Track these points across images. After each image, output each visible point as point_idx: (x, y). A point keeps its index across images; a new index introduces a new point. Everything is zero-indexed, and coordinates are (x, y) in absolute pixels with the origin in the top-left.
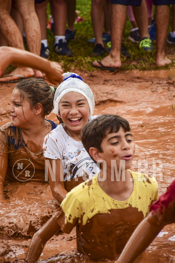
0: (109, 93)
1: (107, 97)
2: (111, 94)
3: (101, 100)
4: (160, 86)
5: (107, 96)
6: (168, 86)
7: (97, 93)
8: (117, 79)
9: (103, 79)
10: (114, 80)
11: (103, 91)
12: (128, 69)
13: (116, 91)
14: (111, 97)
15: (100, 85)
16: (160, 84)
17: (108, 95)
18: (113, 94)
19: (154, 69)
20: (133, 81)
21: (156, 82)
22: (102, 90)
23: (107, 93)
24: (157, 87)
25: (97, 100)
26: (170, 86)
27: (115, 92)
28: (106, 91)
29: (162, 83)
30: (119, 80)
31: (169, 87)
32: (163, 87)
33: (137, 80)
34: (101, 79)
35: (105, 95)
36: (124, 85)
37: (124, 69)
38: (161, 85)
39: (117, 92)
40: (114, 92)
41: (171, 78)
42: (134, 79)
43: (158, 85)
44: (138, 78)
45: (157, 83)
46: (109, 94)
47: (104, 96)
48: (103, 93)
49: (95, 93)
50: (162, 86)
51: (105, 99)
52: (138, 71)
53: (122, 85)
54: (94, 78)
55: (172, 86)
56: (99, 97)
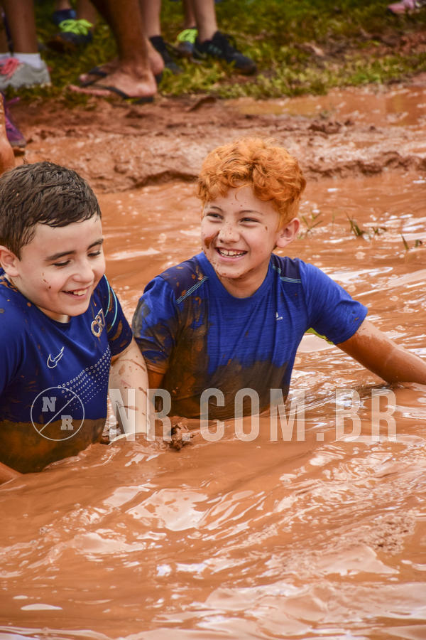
0: (167, 157)
1: (162, 166)
2: (173, 158)
3: (149, 174)
4: (291, 135)
5: (165, 164)
6: (310, 135)
7: (138, 156)
8: (197, 121)
9: (165, 122)
10: (190, 125)
11: (154, 152)
12: (228, 97)
13: (185, 151)
14: (172, 165)
15: (150, 137)
16: (291, 130)
17: (164, 161)
18: (177, 158)
19: (289, 95)
20: (235, 125)
21: (285, 126)
22: (152, 149)
23: (163, 156)
24: (285, 137)
25: (139, 173)
26: (316, 135)
27: (184, 153)
28: (160, 152)
29: (298, 129)
30: (202, 124)
31: (312, 137)
32: (297, 138)
33: (245, 123)
34: (161, 124)
35: (159, 160)
36: (207, 136)
37: (220, 98)
38: (292, 132)
39: (188, 154)
40: (179, 153)
41: (326, 115)
42: (237, 122)
43: (287, 133)
44: (249, 117)
45: (286, 130)
46: (168, 159)
47: (156, 164)
48: (154, 157)
49: (135, 156)
50: (295, 135)
51: (157, 170)
52: (251, 99)
53: (203, 136)
54: (144, 120)
55: (321, 135)
56: (144, 165)
